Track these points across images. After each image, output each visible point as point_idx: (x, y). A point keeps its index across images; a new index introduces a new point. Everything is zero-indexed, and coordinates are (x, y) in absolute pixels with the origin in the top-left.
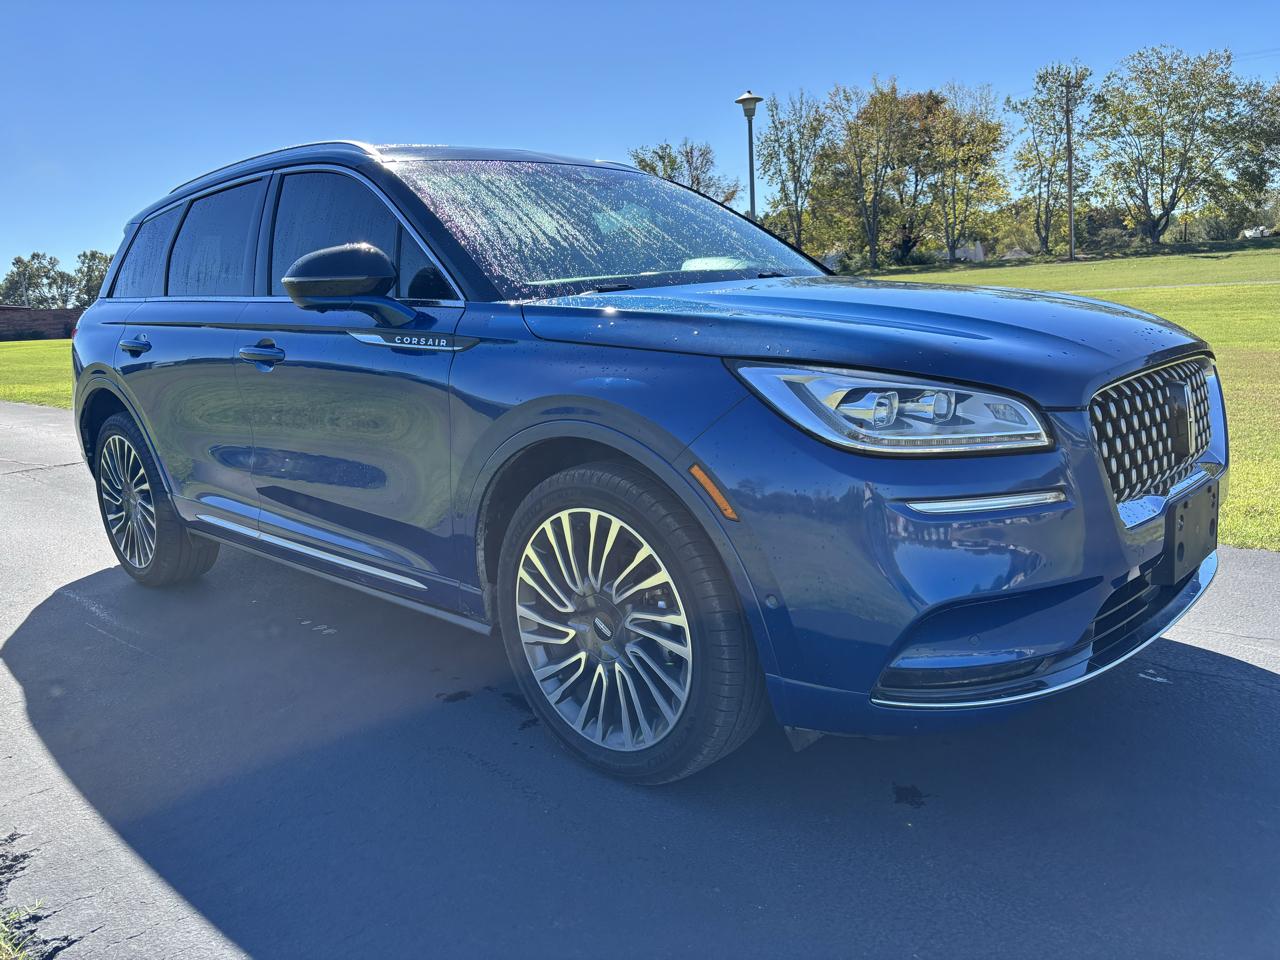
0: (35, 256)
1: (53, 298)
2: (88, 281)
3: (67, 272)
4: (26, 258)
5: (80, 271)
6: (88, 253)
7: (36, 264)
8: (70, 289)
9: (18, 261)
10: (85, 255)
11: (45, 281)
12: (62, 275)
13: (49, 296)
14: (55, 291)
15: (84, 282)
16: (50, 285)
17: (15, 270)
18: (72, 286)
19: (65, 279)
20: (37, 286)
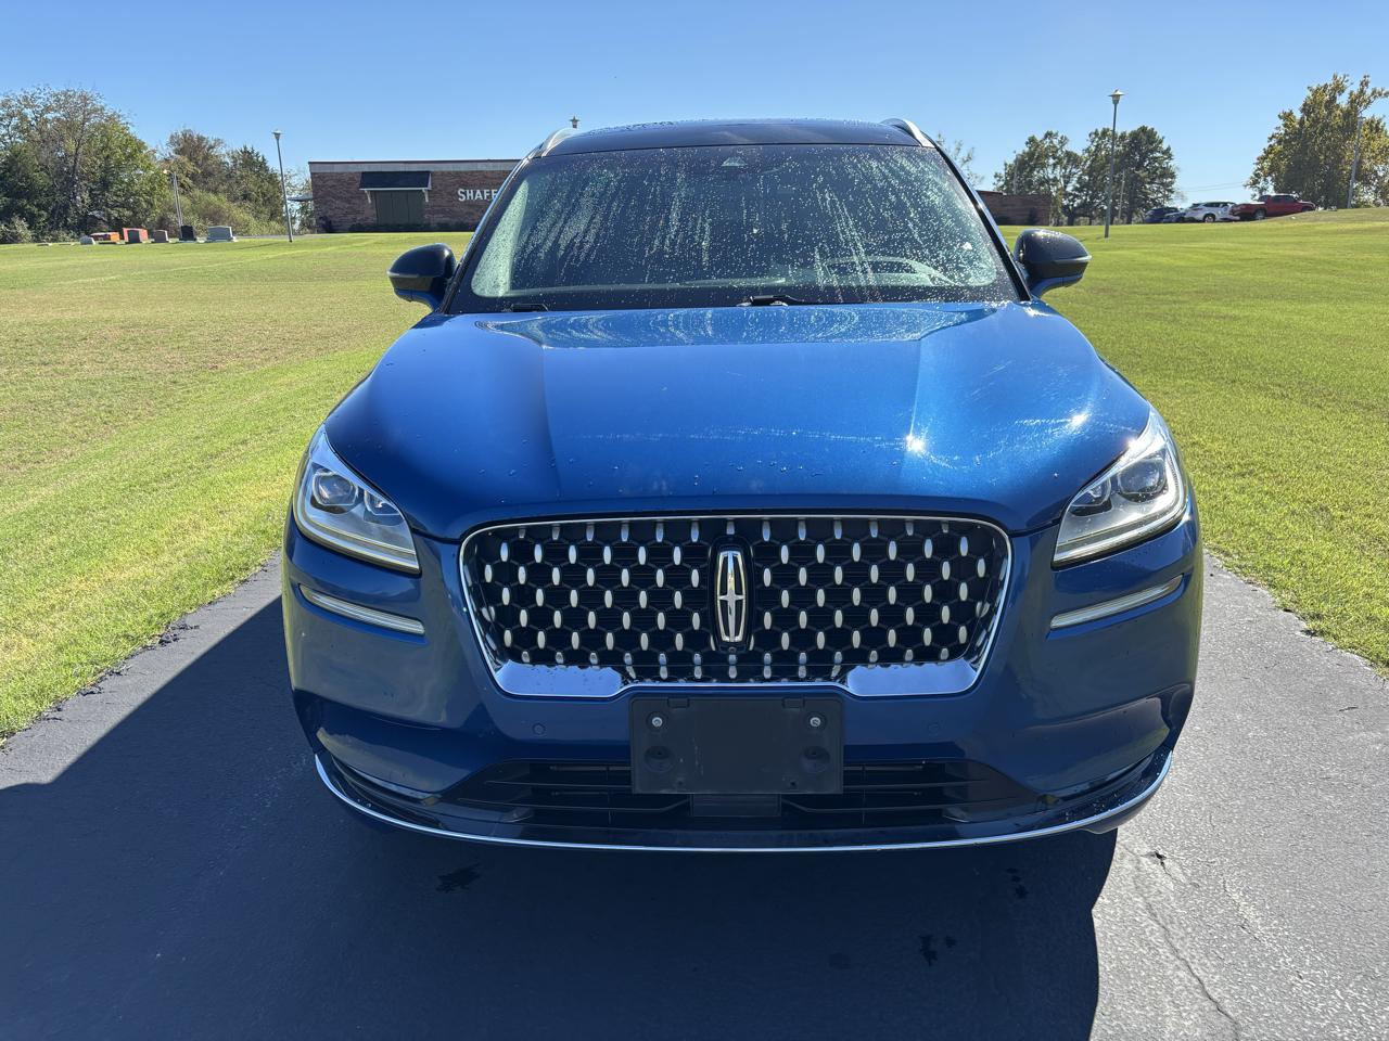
0: (1049, 135)
1: (1055, 180)
2: (1092, 161)
3: (1075, 152)
4: (1039, 137)
5: (1087, 150)
6: (1100, 131)
7: (1047, 143)
8: (1074, 170)
9: (1032, 140)
10: (1096, 133)
11: (1051, 161)
12: (1069, 154)
13: (1051, 177)
14: (1058, 172)
15: (1089, 162)
16: (1055, 165)
17: (1027, 149)
18: (1077, 167)
19: (1072, 159)
20: (1043, 166)
